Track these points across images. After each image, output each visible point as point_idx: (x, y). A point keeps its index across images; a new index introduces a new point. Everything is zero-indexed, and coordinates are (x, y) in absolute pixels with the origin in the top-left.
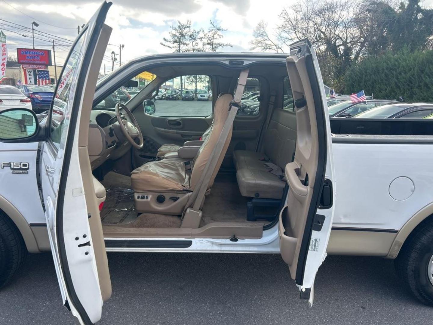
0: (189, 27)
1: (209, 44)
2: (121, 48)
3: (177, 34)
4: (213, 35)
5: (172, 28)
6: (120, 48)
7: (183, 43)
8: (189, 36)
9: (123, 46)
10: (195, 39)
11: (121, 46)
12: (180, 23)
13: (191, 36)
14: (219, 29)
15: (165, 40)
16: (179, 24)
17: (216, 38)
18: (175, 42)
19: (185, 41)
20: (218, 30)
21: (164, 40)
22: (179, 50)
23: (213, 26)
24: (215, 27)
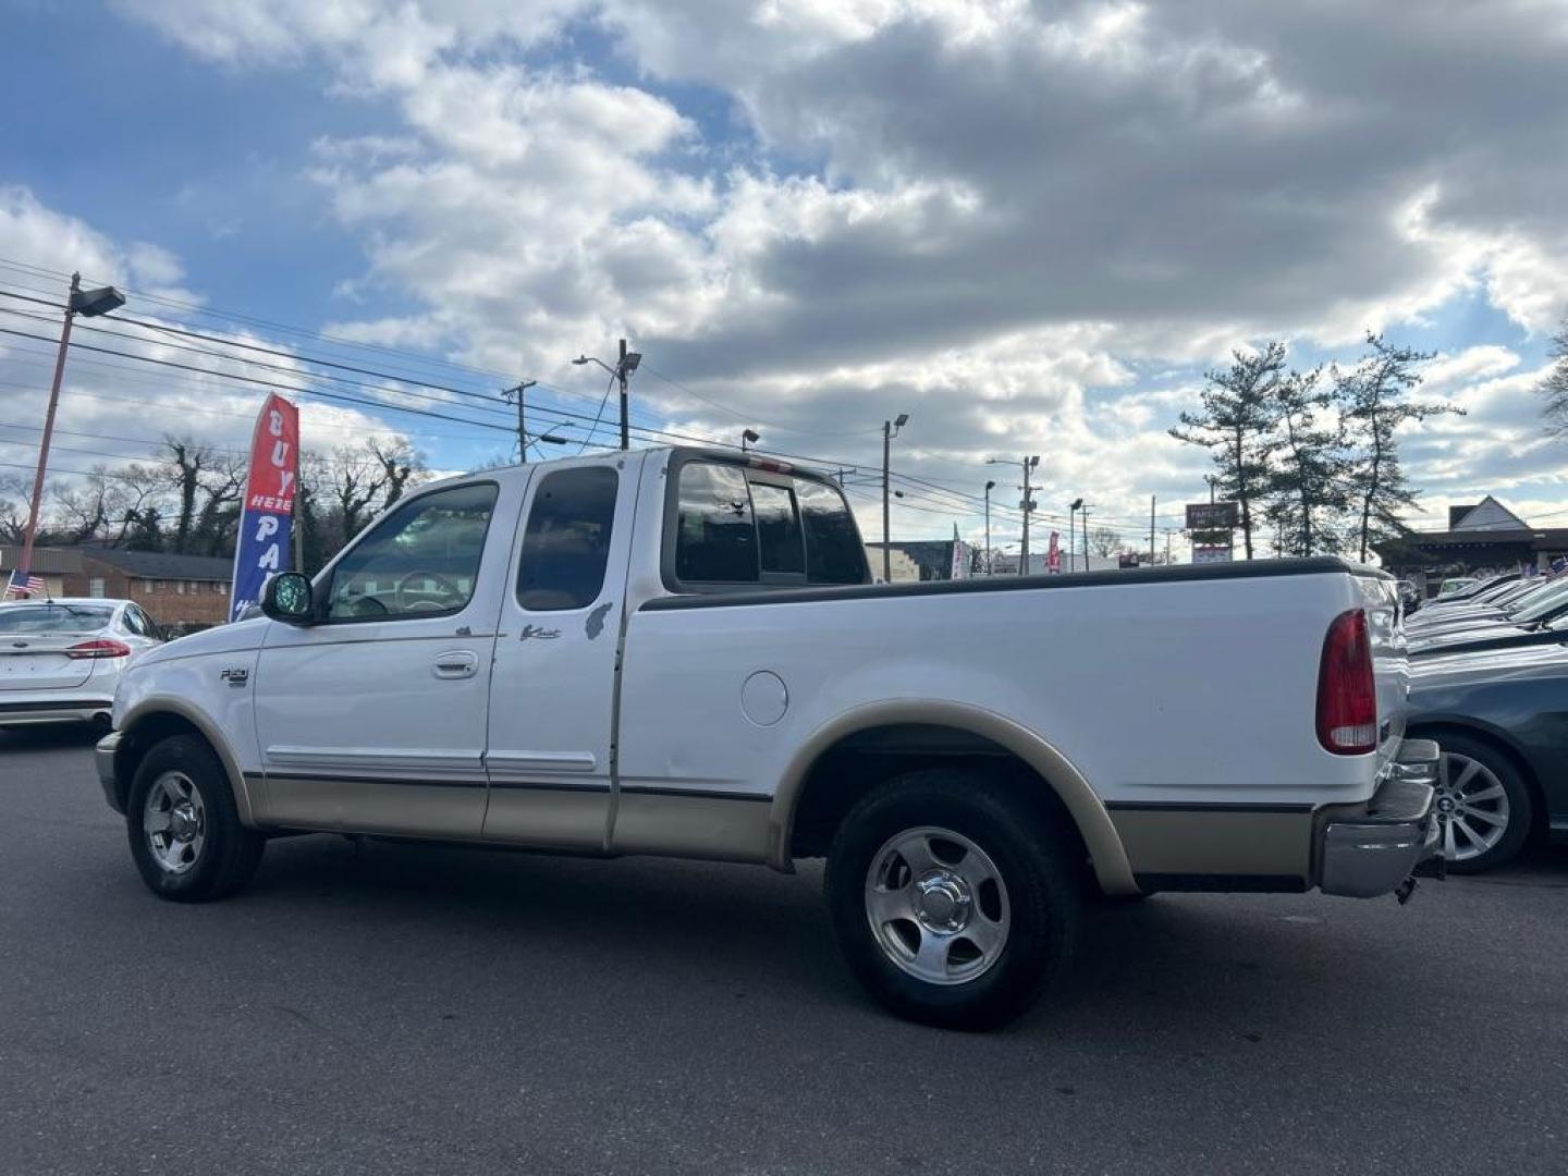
0: (1274, 367)
1: (1360, 413)
2: (1030, 467)
3: (1231, 395)
4: (1376, 381)
5: (1212, 378)
6: (1026, 469)
7: (1257, 422)
8: (1275, 397)
9: (1035, 461)
10: (1298, 404)
11: (1030, 459)
12: (1239, 359)
13: (1283, 395)
14: (1404, 354)
15: (1185, 419)
16: (1235, 362)
17: (1389, 392)
18: (1225, 421)
19: (1260, 414)
20: (1401, 358)
21: (1183, 421)
22: (1239, 448)
23: (1376, 350)
24: (1385, 351)
